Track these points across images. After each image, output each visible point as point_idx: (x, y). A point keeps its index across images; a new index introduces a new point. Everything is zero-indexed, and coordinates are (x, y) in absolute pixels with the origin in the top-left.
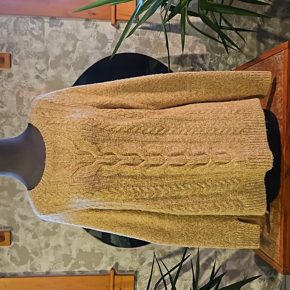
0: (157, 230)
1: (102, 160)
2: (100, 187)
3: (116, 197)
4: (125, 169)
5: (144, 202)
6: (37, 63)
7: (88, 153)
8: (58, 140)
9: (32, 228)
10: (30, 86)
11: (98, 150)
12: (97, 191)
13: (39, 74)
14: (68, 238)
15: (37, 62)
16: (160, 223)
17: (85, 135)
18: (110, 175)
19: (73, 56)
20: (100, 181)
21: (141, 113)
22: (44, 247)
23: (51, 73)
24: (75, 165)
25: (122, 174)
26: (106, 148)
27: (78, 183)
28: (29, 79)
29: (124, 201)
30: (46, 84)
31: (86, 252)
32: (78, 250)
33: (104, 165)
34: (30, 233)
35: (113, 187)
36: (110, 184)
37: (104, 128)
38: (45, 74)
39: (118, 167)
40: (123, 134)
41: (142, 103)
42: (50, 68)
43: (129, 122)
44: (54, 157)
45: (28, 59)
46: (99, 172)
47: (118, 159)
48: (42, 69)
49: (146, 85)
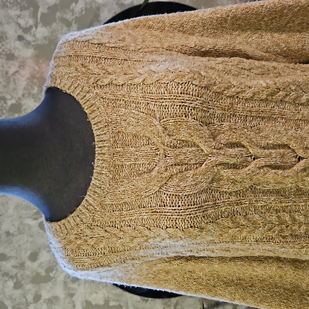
0: (288, 290)
1: (221, 159)
2: (216, 213)
3: (244, 234)
4: (267, 175)
5: (297, 243)
6: (19, 16)
7: (190, 144)
8: (124, 118)
9: (13, 272)
10: (8, 53)
11: (212, 137)
12: (210, 222)
13: (23, 33)
14: (69, 286)
15: (19, 14)
16: (295, 276)
17: (186, 106)
18: (236, 189)
19: (75, 7)
20: (218, 201)
21: (275, 68)
22: (32, 301)
23: (41, 32)
24: (163, 169)
25: (258, 187)
26: (229, 133)
27: (173, 206)
28: (8, 41)
29: (257, 241)
30: (35, 49)
31: (97, 305)
32: (85, 304)
33: (224, 168)
34: (11, 280)
35: (240, 215)
36: (236, 207)
37: (223, 91)
38: (33, 33)
39: (253, 172)
40: (258, 104)
41: (267, 52)
42: (40, 25)
43: (268, 81)
44: (114, 154)
45: (6, 9)
46: (215, 184)
47: (251, 156)
48: (28, 26)
49: (276, 17)
